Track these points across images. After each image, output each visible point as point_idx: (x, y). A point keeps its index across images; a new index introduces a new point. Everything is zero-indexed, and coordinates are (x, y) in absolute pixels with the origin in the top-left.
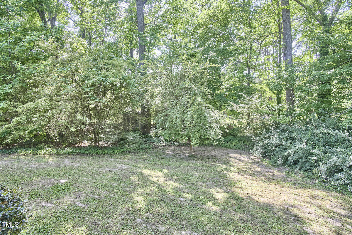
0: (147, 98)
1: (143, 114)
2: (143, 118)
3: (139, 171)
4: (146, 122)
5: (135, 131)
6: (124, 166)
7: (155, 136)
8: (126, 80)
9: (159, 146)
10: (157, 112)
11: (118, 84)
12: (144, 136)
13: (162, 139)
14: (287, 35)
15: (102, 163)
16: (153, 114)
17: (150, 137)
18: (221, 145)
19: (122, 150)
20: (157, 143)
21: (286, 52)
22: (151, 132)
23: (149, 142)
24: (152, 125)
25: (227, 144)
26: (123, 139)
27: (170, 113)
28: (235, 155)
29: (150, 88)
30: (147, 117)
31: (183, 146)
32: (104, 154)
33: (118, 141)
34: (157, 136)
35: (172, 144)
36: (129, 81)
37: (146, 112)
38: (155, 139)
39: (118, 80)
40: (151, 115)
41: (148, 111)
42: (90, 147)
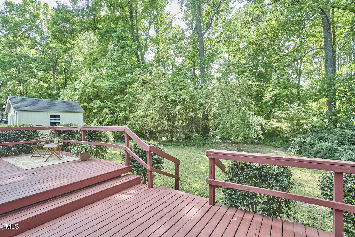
0: (207, 108)
1: (203, 119)
2: (203, 122)
3: (201, 156)
4: (206, 125)
5: (197, 132)
6: (191, 153)
7: (213, 136)
8: (192, 96)
9: (216, 143)
10: (215, 117)
11: (188, 100)
12: (204, 135)
13: (218, 138)
14: (327, 50)
15: (177, 150)
16: (212, 118)
17: (209, 136)
18: (266, 144)
19: (189, 144)
20: (214, 140)
21: (327, 64)
22: (209, 132)
23: (208, 139)
24: (210, 127)
25: (271, 144)
26: (189, 137)
27: (223, 118)
28: (275, 151)
29: (209, 101)
30: (207, 121)
31: (234, 144)
32: (178, 146)
33: (185, 138)
34: (214, 136)
35: (225, 142)
36: (195, 97)
37: (206, 117)
38: (213, 137)
39: (187, 97)
40: (209, 119)
41: (208, 117)
42: (168, 141)
